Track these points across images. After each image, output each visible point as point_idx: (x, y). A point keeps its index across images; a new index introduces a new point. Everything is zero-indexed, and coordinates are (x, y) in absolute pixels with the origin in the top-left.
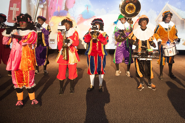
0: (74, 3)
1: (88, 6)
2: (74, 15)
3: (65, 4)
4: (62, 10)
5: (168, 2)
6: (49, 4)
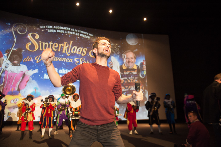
0: (26, 86)
1: (36, 88)
2: (24, 94)
3: (18, 86)
4: (15, 90)
6: (5, 86)
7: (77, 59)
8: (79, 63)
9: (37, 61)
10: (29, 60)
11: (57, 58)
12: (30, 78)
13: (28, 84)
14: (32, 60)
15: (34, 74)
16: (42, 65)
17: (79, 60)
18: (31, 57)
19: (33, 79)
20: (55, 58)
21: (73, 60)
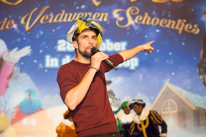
0: (7, 88)
1: (30, 92)
2: (5, 107)
5: (169, 80)
7: (118, 13)
8: (125, 21)
9: (27, 27)
10: (7, 27)
11: (71, 14)
12: (15, 68)
13: (11, 83)
14: (15, 26)
15: (22, 59)
16: (38, 36)
17: (123, 14)
18: (12, 19)
19: (21, 71)
20: (66, 15)
21: (110, 15)
